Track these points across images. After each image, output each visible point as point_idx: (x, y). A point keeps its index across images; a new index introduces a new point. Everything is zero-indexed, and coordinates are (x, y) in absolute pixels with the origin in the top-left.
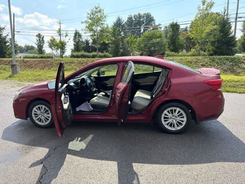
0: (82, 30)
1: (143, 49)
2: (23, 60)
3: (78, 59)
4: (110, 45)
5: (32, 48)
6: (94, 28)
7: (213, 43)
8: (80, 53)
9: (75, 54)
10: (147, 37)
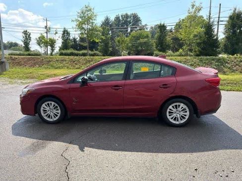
0: (73, 28)
1: (131, 48)
2: (11, 57)
3: (70, 57)
4: (99, 43)
5: (16, 45)
6: (84, 26)
7: (199, 44)
8: (69, 51)
9: (64, 52)
10: (134, 37)
